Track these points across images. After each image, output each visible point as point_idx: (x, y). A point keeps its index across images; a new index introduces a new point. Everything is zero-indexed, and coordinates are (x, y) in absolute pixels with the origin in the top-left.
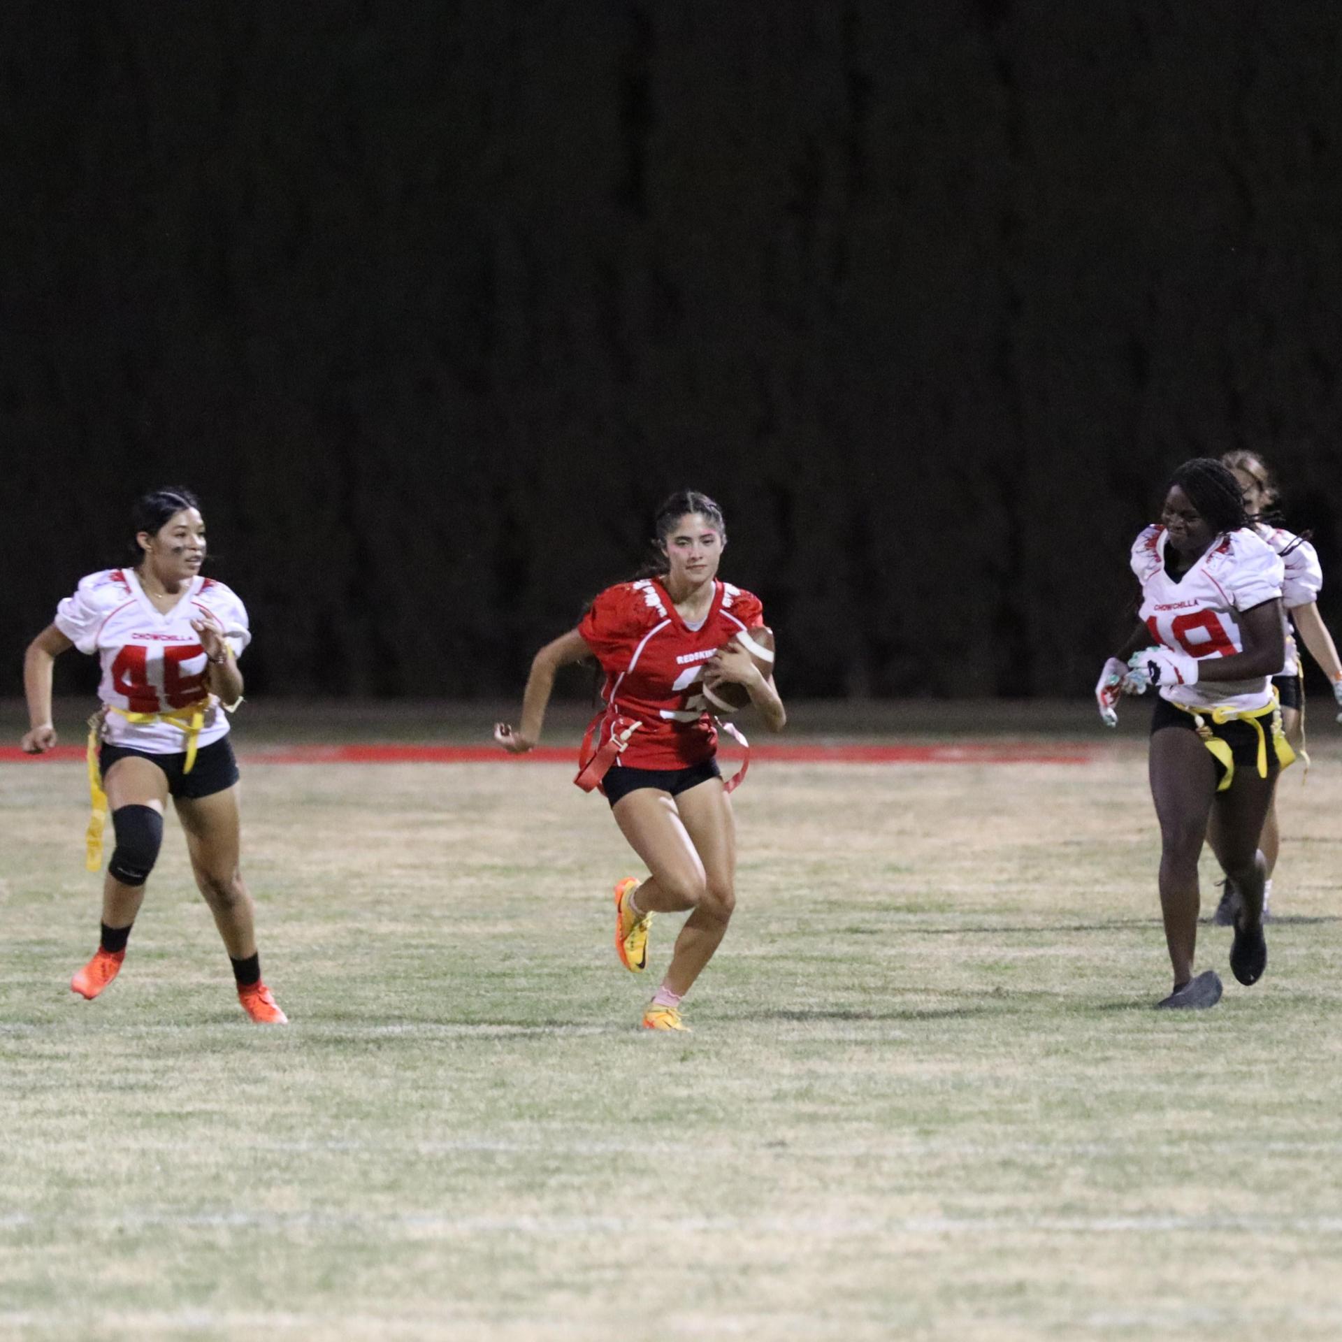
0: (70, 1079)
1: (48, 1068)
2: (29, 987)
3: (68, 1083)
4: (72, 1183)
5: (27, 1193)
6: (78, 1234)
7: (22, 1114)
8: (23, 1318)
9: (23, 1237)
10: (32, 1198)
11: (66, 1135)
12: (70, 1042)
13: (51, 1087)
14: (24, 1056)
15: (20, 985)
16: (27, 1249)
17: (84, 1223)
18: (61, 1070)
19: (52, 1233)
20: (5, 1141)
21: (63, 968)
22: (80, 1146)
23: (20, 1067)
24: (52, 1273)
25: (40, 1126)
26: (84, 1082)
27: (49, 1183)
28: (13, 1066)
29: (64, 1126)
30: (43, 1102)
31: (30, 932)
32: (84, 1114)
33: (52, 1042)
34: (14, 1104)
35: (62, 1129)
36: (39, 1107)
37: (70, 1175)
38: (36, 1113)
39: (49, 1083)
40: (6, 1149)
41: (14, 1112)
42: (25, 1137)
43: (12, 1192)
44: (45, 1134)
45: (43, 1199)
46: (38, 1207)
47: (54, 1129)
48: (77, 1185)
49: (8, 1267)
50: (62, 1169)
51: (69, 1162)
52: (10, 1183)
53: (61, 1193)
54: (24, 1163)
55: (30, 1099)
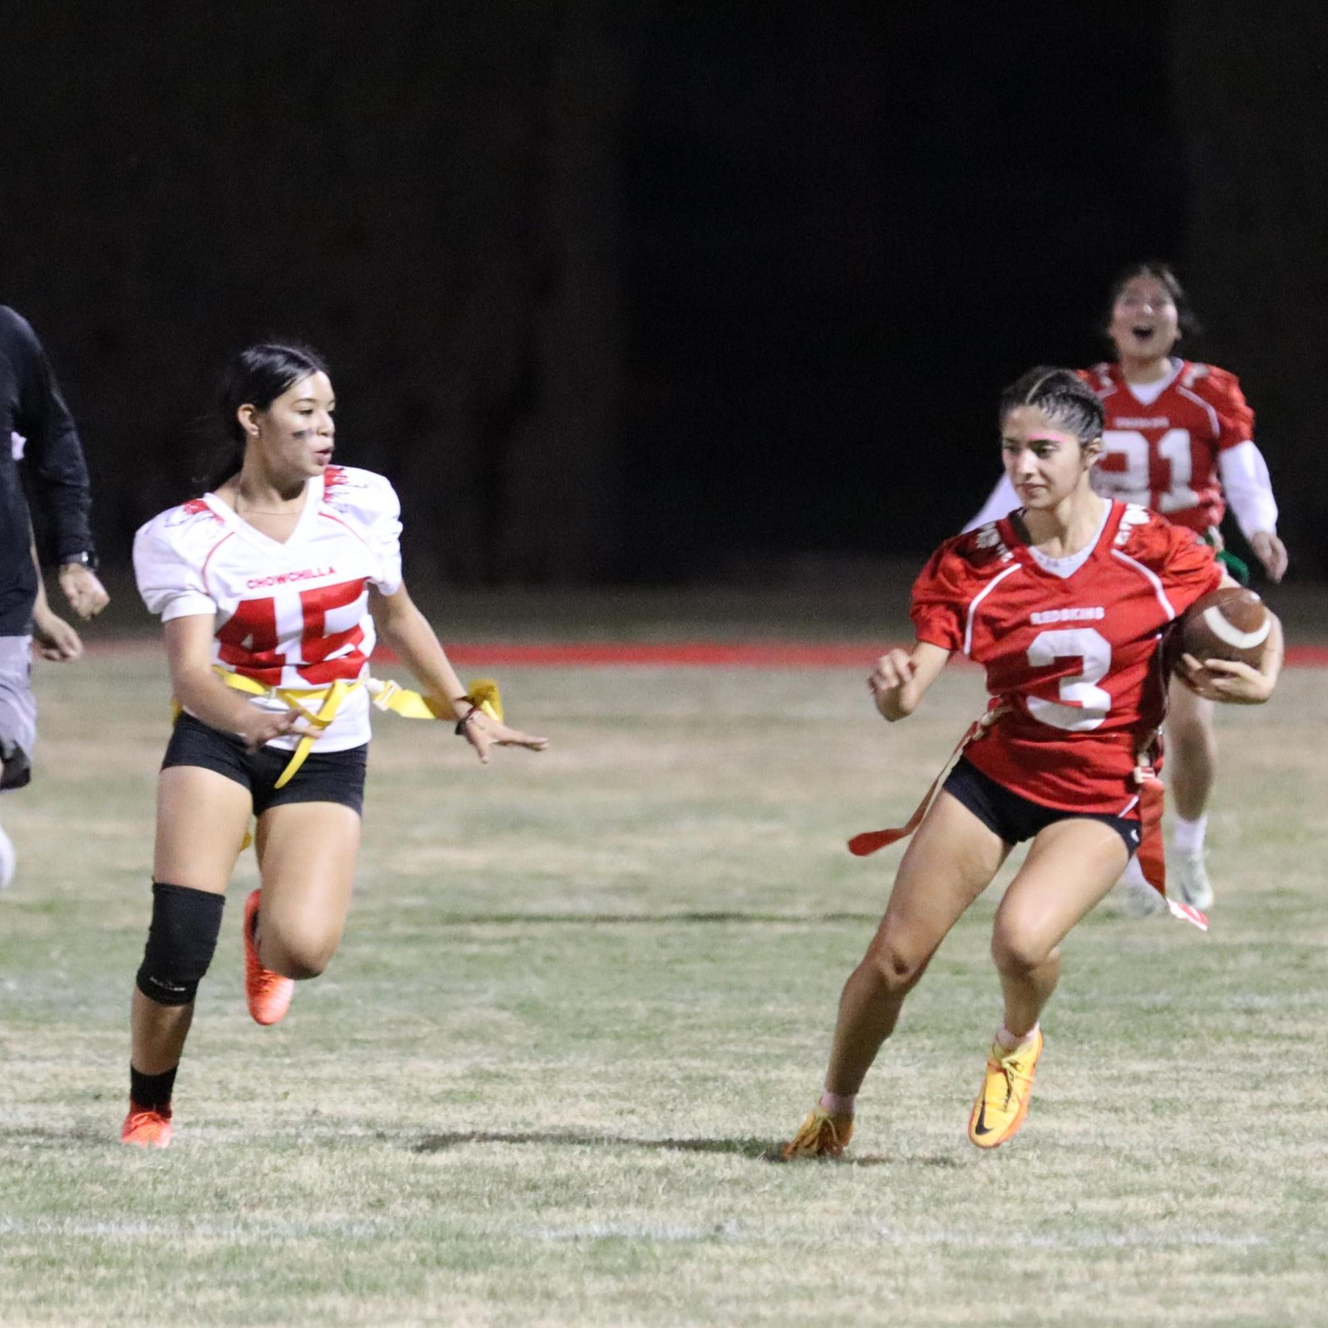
1: (1288, 1052)
2: (1264, 949)
5: (1261, 1208)
7: (1254, 1107)
9: (1253, 1264)
10: (1265, 1213)
11: (1310, 1134)
12: (1315, 1019)
13: (1291, 1074)
14: (1257, 1036)
15: (1253, 947)
16: (1260, 1277)
18: (1303, 1053)
19: (1291, 1258)
20: (1234, 1142)
23: (1252, 1050)
24: (1292, 1305)
25: (1277, 1123)
27: (1289, 1195)
28: (1243, 1048)
29: (1307, 1124)
30: (1280, 1093)
31: (1266, 881)
33: (1292, 1018)
34: (1244, 1095)
35: (1303, 1127)
36: (1276, 1100)
37: (1315, 1185)
38: (1272, 1106)
39: (1286, 1068)
40: (1235, 1151)
41: (1244, 1106)
42: (1258, 1137)
43: (1242, 1205)
44: (1283, 1133)
45: (1281, 1215)
46: (1274, 1225)
47: (1295, 1127)
48: (1323, 1197)
49: (1237, 1300)
50: (1304, 1178)
51: (1313, 1169)
52: (1239, 1194)
53: (1302, 1208)
54: (1257, 1169)
55: (1263, 1089)
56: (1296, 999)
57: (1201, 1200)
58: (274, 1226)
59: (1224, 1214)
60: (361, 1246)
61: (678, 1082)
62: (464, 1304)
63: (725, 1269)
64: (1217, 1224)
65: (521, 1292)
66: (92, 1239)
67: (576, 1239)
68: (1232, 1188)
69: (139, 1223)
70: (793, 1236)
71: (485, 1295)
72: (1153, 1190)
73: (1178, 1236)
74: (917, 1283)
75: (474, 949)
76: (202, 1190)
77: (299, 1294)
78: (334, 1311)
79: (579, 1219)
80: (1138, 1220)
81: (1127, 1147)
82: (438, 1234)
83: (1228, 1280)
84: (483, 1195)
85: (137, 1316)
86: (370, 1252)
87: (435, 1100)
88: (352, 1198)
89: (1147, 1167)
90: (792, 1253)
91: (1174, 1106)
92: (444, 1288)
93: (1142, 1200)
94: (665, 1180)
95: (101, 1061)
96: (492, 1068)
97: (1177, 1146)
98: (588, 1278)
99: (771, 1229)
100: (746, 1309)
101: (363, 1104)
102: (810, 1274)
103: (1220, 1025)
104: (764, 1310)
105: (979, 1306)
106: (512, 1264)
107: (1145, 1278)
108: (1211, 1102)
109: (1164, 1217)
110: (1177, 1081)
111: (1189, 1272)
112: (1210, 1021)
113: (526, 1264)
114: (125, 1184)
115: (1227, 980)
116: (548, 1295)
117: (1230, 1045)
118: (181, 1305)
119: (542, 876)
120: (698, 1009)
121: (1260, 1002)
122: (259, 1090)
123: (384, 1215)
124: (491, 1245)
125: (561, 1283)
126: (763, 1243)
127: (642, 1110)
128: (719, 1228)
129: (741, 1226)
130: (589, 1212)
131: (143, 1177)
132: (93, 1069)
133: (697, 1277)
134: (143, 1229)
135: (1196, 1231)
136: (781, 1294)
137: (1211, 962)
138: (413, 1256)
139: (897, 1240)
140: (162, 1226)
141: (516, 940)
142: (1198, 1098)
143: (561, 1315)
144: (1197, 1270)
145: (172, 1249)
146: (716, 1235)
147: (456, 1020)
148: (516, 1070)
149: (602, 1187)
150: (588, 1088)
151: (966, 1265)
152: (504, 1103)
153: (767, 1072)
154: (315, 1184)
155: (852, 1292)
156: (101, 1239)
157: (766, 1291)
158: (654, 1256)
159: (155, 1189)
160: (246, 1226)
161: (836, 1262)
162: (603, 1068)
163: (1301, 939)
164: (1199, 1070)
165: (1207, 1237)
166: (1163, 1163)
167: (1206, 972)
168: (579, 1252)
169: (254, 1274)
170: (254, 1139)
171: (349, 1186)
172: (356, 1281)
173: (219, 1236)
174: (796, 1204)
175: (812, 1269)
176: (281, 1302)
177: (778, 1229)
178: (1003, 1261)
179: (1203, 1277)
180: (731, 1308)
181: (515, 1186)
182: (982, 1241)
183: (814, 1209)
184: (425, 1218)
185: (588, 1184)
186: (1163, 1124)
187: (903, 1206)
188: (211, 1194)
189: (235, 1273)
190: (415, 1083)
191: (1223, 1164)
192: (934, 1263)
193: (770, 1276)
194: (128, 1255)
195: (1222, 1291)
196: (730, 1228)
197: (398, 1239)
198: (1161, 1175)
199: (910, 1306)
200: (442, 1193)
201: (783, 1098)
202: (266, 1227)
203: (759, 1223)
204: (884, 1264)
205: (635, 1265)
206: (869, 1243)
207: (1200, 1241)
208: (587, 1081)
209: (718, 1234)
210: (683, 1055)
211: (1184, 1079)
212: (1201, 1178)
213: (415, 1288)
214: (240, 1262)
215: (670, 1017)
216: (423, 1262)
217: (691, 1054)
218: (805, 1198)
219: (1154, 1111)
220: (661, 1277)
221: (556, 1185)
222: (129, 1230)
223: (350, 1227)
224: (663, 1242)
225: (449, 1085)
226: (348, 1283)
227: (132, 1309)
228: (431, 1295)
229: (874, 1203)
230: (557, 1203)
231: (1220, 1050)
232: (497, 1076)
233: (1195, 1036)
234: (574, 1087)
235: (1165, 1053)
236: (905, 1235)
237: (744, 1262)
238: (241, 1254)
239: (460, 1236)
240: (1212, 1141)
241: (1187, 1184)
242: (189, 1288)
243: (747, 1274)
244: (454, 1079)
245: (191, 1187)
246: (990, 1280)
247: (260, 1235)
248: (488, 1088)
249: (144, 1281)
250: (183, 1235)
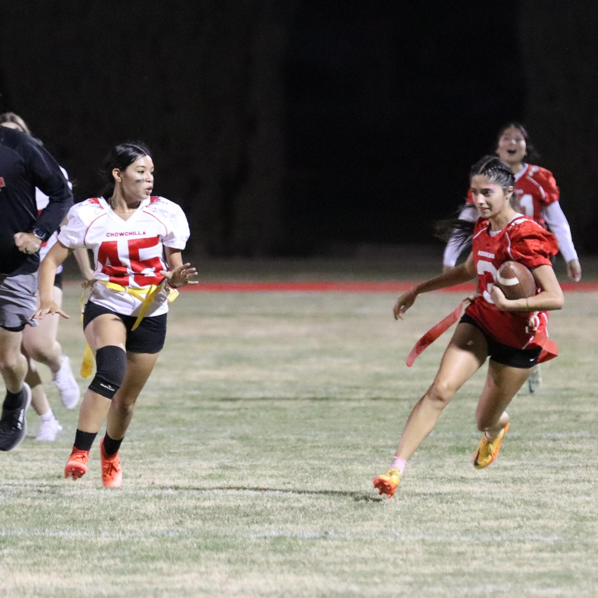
0: (582, 463)
1: (570, 457)
2: (560, 413)
3: (581, 465)
4: (583, 519)
5: (559, 524)
6: (587, 546)
7: (556, 481)
8: (557, 591)
9: (556, 548)
10: (561, 527)
11: (580, 493)
12: (582, 443)
13: (572, 467)
14: (558, 451)
15: (555, 412)
16: (559, 554)
17: (589, 540)
18: (577, 458)
19: (572, 546)
20: (548, 496)
21: (578, 403)
22: (588, 499)
23: (555, 456)
24: (573, 566)
25: (566, 488)
26: (590, 464)
27: (571, 518)
28: (551, 456)
29: (579, 488)
30: (567, 475)
31: (561, 384)
32: (589, 481)
33: (572, 442)
34: (552, 476)
35: (577, 490)
36: (565, 478)
37: (582, 514)
38: (564, 481)
39: (571, 465)
40: (548, 500)
41: (552, 480)
42: (558, 494)
43: (551, 523)
44: (568, 492)
45: (568, 527)
46: (565, 531)
47: (573, 490)
48: (586, 520)
49: (549, 564)
50: (578, 512)
51: (582, 508)
52: (550, 518)
53: (577, 524)
54: (557, 508)
55: (561, 473)
56: (574, 434)
57: (533, 521)
58: (135, 532)
59: (544, 527)
60: (173, 541)
61: (309, 470)
62: (217, 566)
63: (329, 551)
64: (541, 531)
65: (242, 561)
66: (57, 537)
67: (265, 537)
68: (547, 516)
69: (77, 531)
70: (358, 536)
71: (226, 562)
72: (513, 516)
73: (524, 536)
74: (412, 556)
75: (220, 413)
76: (104, 517)
77: (146, 562)
78: (161, 569)
79: (266, 529)
80: (506, 530)
81: (502, 498)
82: (206, 535)
83: (545, 555)
84: (225, 518)
85: (77, 571)
86: (177, 543)
87: (204, 478)
88: (169, 520)
89: (510, 507)
90: (358, 544)
91: (522, 481)
92: (208, 559)
93: (508, 521)
94: (303, 512)
95: (61, 461)
96: (229, 465)
97: (523, 497)
98: (271, 555)
99: (349, 533)
100: (338, 568)
101: (174, 480)
102: (366, 553)
103: (542, 446)
104: (346, 568)
105: (438, 567)
106: (238, 549)
107: (509, 555)
108: (538, 478)
109: (517, 528)
110: (523, 470)
111: (528, 552)
112: (537, 444)
113: (244, 549)
114: (71, 514)
115: (544, 426)
116: (253, 562)
117: (546, 454)
118: (95, 566)
119: (250, 382)
120: (317, 439)
121: (559, 435)
122: (129, 474)
123: (183, 527)
124: (228, 540)
125: (258, 556)
126: (345, 540)
127: (294, 482)
128: (326, 533)
129: (336, 532)
130: (270, 526)
131: (79, 511)
132: (57, 465)
133: (317, 554)
134: (79, 533)
135: (532, 534)
136: (353, 561)
137: (537, 419)
138: (195, 545)
139: (403, 538)
140: (87, 532)
141: (239, 409)
142: (531, 477)
143: (259, 570)
144: (532, 551)
145: (92, 542)
146: (325, 536)
147: (213, 444)
148: (239, 466)
149: (276, 515)
150: (270, 473)
151: (433, 549)
152: (234, 479)
153: (347, 466)
154: (153, 514)
155: (383, 560)
156: (61, 538)
157: (347, 560)
158: (298, 545)
159: (84, 516)
160: (123, 532)
161: (376, 547)
162: (276, 464)
163: (576, 408)
164: (532, 465)
165: (536, 537)
166: (517, 505)
167: (536, 423)
168: (266, 543)
169: (127, 553)
170: (127, 495)
171: (168, 515)
172: (171, 556)
173: (112, 536)
174: (360, 523)
175: (367, 550)
176: (138, 565)
177: (352, 533)
178: (448, 547)
179: (534, 554)
180: (332, 567)
181: (239, 515)
182: (439, 538)
183: (367, 525)
184: (200, 529)
185: (270, 514)
186: (517, 488)
187: (406, 524)
188: (108, 518)
189: (118, 553)
190: (196, 471)
191: (543, 506)
192: (419, 548)
193: (349, 554)
194: (73, 545)
195: (542, 560)
196: (331, 533)
197: (188, 538)
198: (516, 510)
199: (409, 567)
200: (207, 518)
201: (354, 477)
202: (132, 533)
203: (344, 531)
204: (397, 549)
205: (290, 549)
206: (391, 539)
207: (533, 538)
208: (269, 470)
209: (326, 535)
210: (310, 458)
211: (526, 469)
212: (534, 512)
213: (196, 558)
214: (121, 547)
215: (305, 441)
216: (199, 547)
217: (314, 458)
218: (364, 520)
219: (513, 482)
220: (302, 554)
221: (256, 515)
222: (73, 534)
223: (168, 532)
224: (302, 539)
225: (211, 472)
226: (168, 557)
227: (74, 568)
228: (203, 562)
229: (393, 522)
230: (257, 522)
231: (541, 456)
232: (231, 468)
233: (530, 450)
234: (264, 473)
235: (518, 458)
236: (406, 536)
237: (337, 547)
238: (121, 544)
239: (215, 536)
240: (538, 496)
241: (528, 514)
242: (99, 559)
243: (339, 553)
244: (213, 469)
245: (100, 515)
246: (443, 555)
247: (129, 536)
248: (227, 473)
249: (80, 556)
250: (96, 537)
